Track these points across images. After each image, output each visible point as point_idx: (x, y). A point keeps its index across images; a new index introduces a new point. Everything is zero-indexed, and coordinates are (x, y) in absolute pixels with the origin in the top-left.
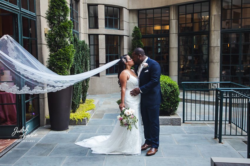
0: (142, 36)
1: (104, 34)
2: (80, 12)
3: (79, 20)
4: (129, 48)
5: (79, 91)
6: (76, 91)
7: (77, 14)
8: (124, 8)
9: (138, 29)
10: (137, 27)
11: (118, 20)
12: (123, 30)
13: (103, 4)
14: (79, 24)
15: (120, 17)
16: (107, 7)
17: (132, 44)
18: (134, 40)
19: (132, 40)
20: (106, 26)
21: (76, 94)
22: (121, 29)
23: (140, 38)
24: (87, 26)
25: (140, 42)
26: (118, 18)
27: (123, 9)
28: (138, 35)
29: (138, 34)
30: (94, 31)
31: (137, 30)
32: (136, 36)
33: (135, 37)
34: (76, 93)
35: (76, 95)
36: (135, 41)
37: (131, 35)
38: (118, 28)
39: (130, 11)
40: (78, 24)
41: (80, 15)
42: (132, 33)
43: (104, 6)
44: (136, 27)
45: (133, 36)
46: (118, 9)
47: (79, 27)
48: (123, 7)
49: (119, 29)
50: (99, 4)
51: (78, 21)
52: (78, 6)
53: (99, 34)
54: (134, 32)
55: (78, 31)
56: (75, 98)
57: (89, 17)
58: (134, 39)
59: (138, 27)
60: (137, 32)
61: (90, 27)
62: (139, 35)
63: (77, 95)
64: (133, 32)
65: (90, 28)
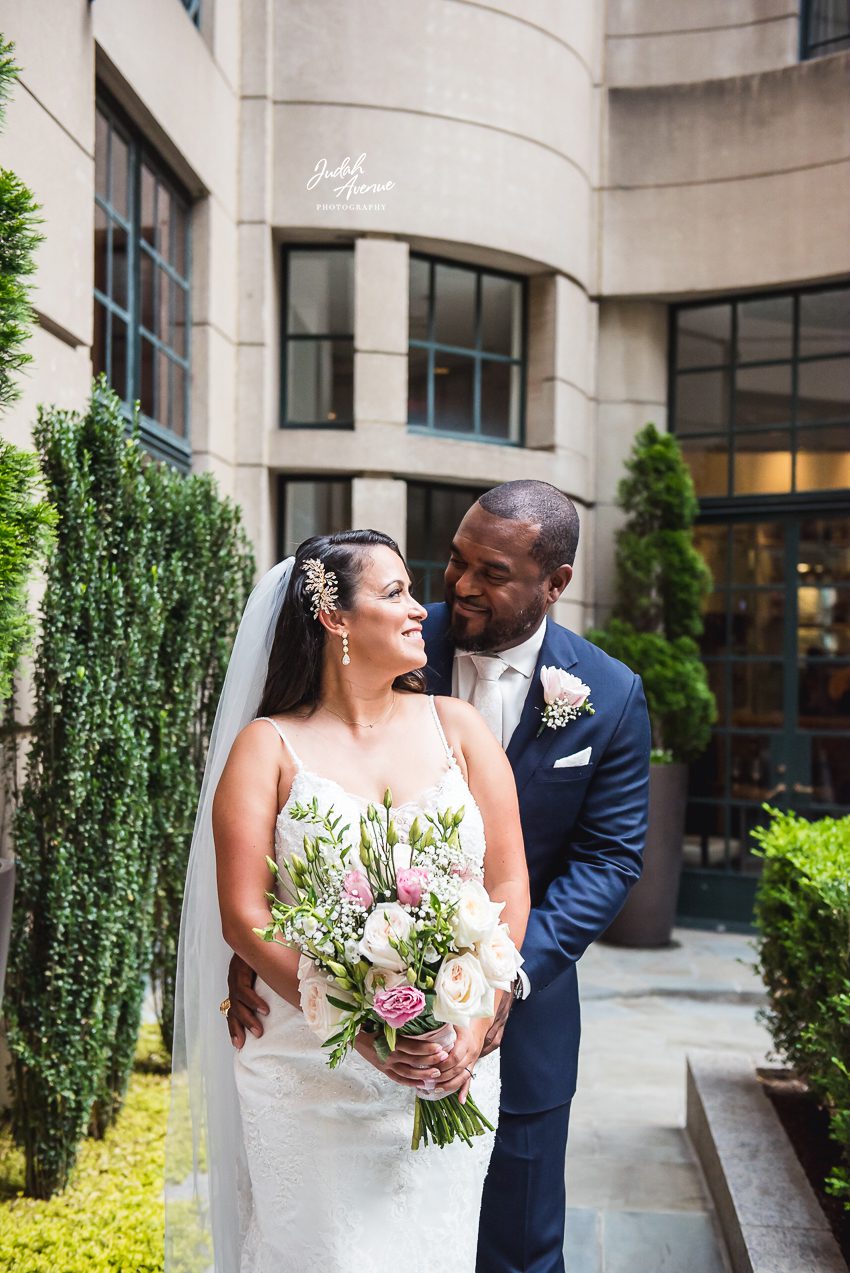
0: (704, 503)
1: (395, 476)
2: (205, 288)
3: (194, 349)
4: (590, 600)
5: (107, 962)
6: (78, 966)
7: (183, 297)
8: (562, 284)
9: (666, 444)
10: (662, 432)
11: (515, 371)
12: (550, 448)
13: (398, 237)
14: (197, 381)
15: (533, 353)
16: (424, 267)
17: (620, 565)
18: (633, 538)
19: (621, 537)
20: (416, 413)
21: (76, 994)
22: (531, 441)
23: (680, 517)
24: (260, 401)
25: (681, 552)
26: (516, 354)
27: (554, 284)
28: (665, 497)
29: (669, 489)
30: (320, 450)
31: (662, 458)
32: (653, 501)
33: (640, 515)
34: (77, 979)
35: (71, 1007)
36: (644, 541)
37: (611, 492)
38: (514, 435)
39: (611, 308)
40: (184, 377)
41: (204, 307)
42: (623, 483)
43: (403, 248)
44: (650, 436)
45: (627, 506)
46: (517, 288)
47: (194, 406)
48: (552, 273)
49: (521, 444)
50: (363, 235)
51: (185, 354)
52: (195, 234)
53: (360, 474)
54: (639, 467)
55: (184, 433)
56: (62, 1040)
57: (284, 337)
58: (631, 526)
59: (671, 427)
60: (662, 467)
61: (291, 416)
62: (679, 493)
63: (91, 1001)
64: (625, 474)
65: (285, 423)
